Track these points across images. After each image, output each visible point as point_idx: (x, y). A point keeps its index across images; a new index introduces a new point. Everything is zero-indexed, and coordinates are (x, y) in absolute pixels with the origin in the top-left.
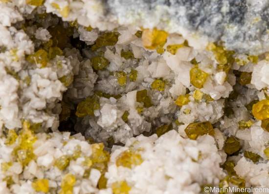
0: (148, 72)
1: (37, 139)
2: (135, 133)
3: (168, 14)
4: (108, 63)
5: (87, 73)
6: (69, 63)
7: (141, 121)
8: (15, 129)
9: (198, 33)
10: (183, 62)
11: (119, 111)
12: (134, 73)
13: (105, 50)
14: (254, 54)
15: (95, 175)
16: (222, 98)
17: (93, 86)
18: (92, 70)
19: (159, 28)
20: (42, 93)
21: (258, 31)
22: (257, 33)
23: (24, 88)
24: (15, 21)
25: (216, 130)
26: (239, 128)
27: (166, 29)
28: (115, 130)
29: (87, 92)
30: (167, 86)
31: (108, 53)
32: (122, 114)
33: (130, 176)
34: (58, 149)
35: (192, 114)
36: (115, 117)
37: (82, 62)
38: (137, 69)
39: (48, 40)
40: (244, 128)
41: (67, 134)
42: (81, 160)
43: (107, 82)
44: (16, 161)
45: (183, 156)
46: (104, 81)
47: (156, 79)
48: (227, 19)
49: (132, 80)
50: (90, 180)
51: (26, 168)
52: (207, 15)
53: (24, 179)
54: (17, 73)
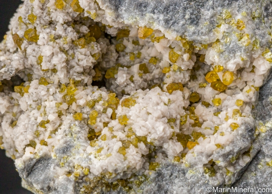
0: (147, 53)
1: (77, 89)
2: (137, 88)
3: (153, 18)
4: (125, 47)
5: (112, 53)
6: (99, 46)
7: (141, 81)
8: (66, 83)
9: (170, 30)
10: (165, 48)
11: (128, 75)
12: (139, 54)
13: (123, 40)
14: (205, 43)
15: (110, 111)
16: (188, 69)
17: (115, 60)
18: (115, 51)
19: (148, 27)
20: (81, 63)
21: (207, 30)
22: (206, 31)
23: (70, 60)
24: (67, 21)
25: (185, 88)
26: (200, 87)
27: (152, 27)
28: (126, 86)
29: (112, 64)
30: (158, 62)
31: (125, 42)
32: (129, 77)
33: (129, 112)
34: (89, 96)
35: (171, 78)
36: (125, 79)
37: (109, 47)
38: (141, 51)
39: (87, 32)
40: (202, 87)
41: (96, 88)
42: (101, 102)
43: (124, 58)
44: (65, 102)
45: (159, 102)
46: (122, 58)
47: (152, 57)
48: (188, 22)
49: (138, 58)
50: (107, 114)
51: (71, 106)
52: (177, 20)
53: (69, 113)
54: (67, 51)
